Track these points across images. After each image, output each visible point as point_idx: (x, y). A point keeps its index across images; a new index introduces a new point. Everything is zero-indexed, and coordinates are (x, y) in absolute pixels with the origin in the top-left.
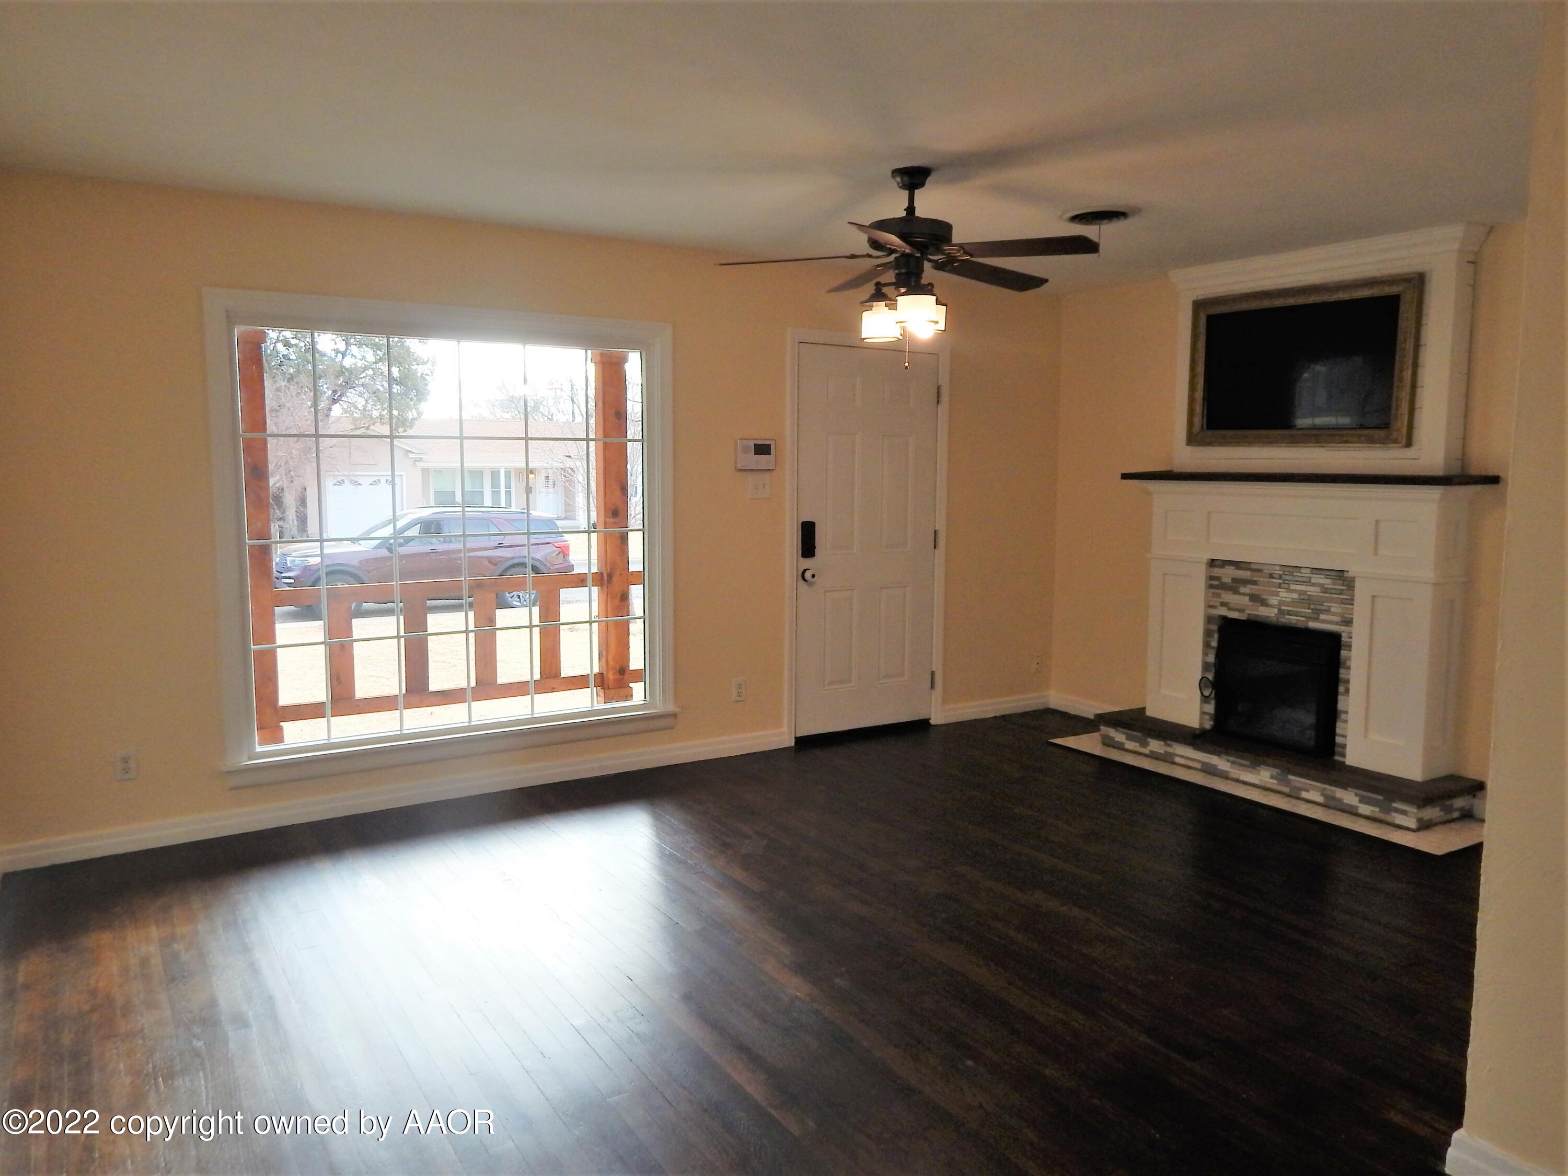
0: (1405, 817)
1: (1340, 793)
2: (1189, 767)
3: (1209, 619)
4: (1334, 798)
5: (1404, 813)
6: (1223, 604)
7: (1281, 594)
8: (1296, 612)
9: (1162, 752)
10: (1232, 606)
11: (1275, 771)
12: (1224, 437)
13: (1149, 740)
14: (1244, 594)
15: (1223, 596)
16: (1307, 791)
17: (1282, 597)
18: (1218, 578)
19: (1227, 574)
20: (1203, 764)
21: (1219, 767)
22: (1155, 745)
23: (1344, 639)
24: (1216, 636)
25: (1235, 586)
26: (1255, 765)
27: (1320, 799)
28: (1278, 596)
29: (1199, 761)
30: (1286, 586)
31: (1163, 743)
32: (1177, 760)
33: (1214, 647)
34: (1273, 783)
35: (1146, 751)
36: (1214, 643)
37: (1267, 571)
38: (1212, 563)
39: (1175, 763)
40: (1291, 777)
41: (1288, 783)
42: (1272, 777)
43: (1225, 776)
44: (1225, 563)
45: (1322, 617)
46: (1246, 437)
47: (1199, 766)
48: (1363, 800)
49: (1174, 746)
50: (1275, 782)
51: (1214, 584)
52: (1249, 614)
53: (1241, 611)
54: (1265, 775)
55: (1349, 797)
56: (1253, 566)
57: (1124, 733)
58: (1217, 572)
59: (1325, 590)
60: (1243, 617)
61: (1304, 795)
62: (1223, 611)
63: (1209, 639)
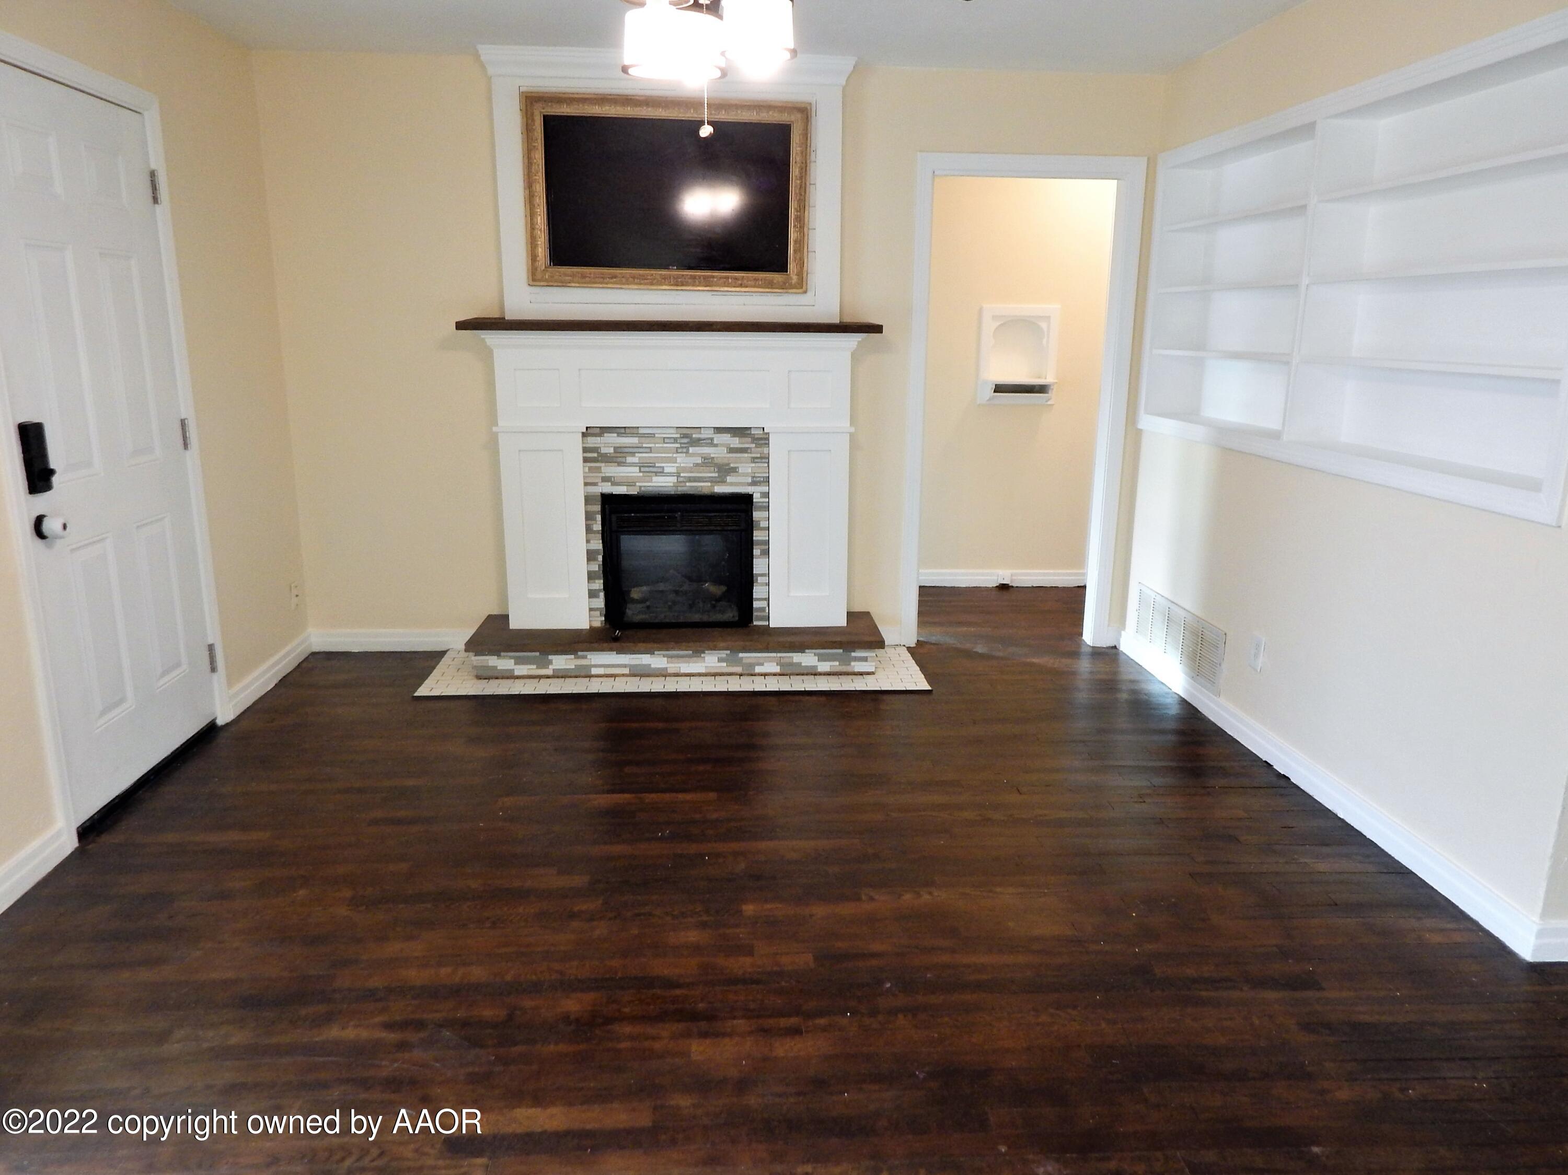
0: (864, 663)
1: (797, 658)
2: (614, 676)
3: (588, 500)
4: (792, 664)
5: (865, 659)
6: (605, 479)
7: (679, 460)
8: (699, 477)
9: (573, 667)
10: (617, 480)
11: (724, 654)
12: (583, 276)
13: (550, 657)
14: (633, 465)
15: (603, 469)
16: (762, 664)
17: (680, 463)
18: (595, 450)
19: (608, 443)
20: (631, 667)
21: (653, 666)
22: (560, 662)
23: (757, 498)
24: (599, 517)
25: (618, 456)
26: (698, 653)
27: (777, 669)
28: (676, 463)
29: (625, 666)
30: (685, 450)
31: (573, 656)
32: (594, 671)
33: (597, 532)
34: (723, 667)
35: (549, 672)
36: (598, 526)
37: (659, 434)
38: (588, 432)
39: (590, 676)
40: (741, 655)
41: (739, 662)
42: (720, 660)
43: (663, 674)
44: (604, 430)
45: (729, 479)
46: (615, 277)
47: (626, 671)
48: (822, 658)
49: (589, 657)
50: (725, 664)
51: (592, 457)
52: (640, 487)
53: (631, 484)
54: (711, 660)
55: (807, 659)
56: (641, 431)
57: (511, 658)
58: (592, 441)
59: (732, 450)
60: (633, 491)
61: (758, 669)
62: (608, 489)
63: (590, 522)
